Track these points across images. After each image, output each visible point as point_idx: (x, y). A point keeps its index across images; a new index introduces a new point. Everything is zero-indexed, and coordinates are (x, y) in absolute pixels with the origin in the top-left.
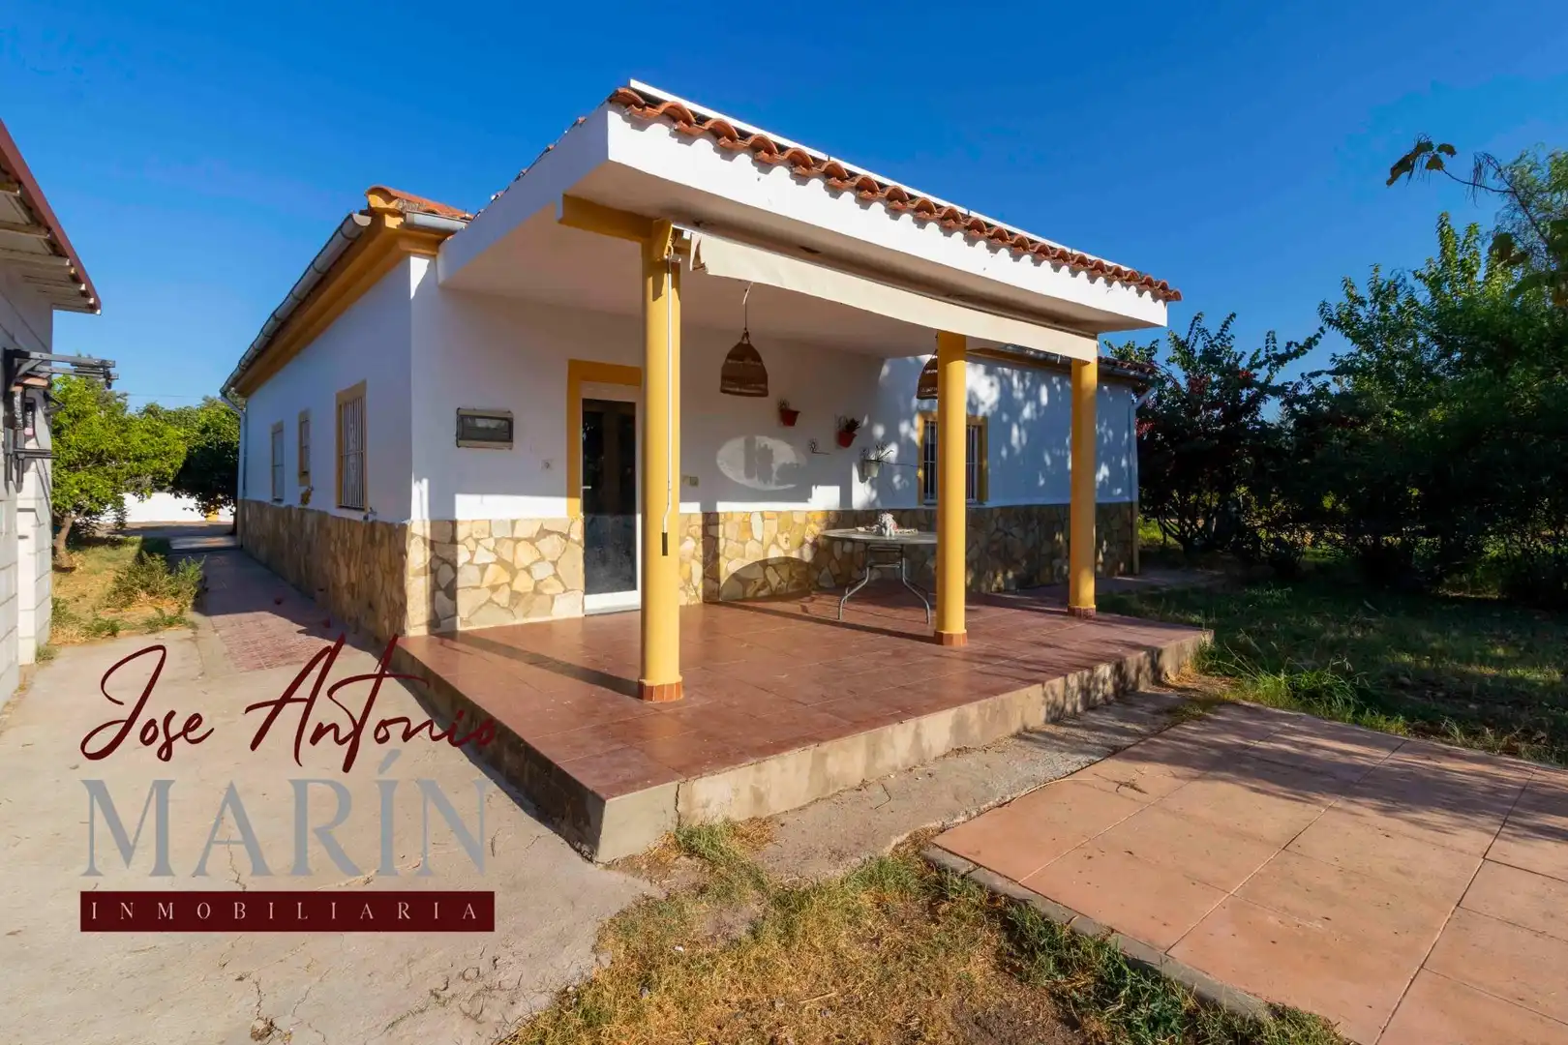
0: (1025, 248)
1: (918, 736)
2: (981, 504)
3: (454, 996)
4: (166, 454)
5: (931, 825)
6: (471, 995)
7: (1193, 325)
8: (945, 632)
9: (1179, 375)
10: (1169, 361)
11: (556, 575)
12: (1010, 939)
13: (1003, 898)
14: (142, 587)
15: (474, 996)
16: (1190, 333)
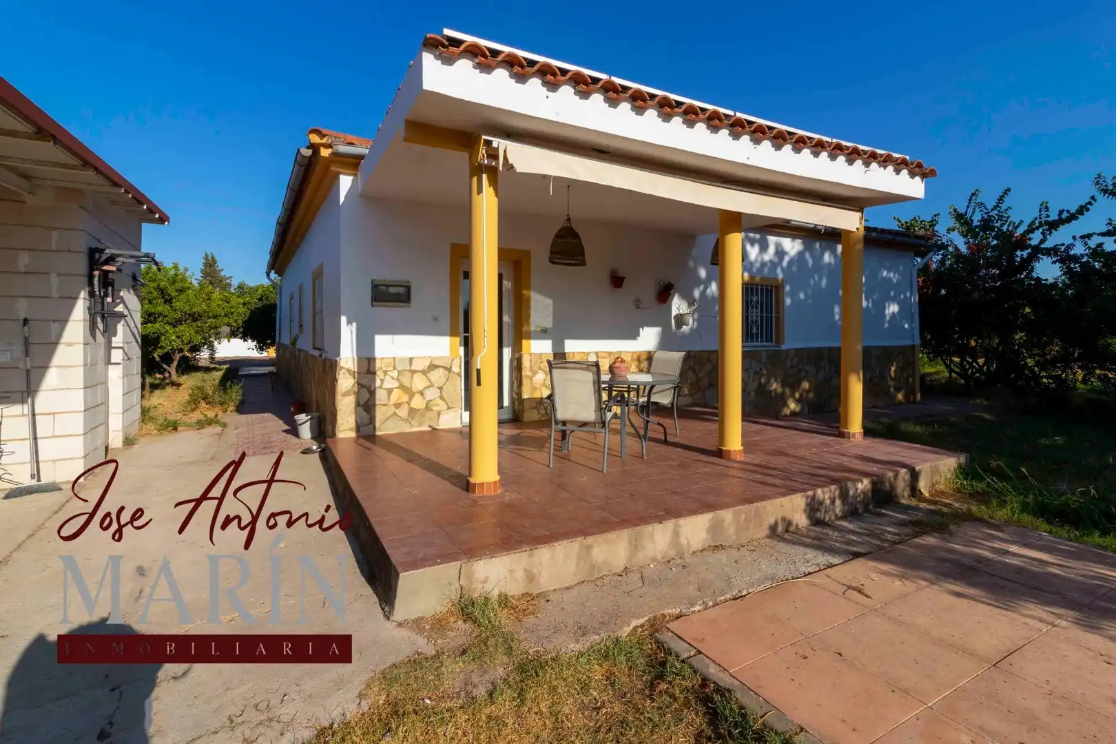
0: (785, 140)
1: (676, 534)
2: (779, 346)
3: (243, 722)
4: (232, 313)
5: (670, 611)
6: (255, 723)
7: (970, 200)
8: (724, 448)
9: (960, 243)
10: (949, 230)
11: (441, 397)
12: (710, 724)
13: (712, 685)
14: (203, 399)
15: (257, 725)
16: (968, 207)
